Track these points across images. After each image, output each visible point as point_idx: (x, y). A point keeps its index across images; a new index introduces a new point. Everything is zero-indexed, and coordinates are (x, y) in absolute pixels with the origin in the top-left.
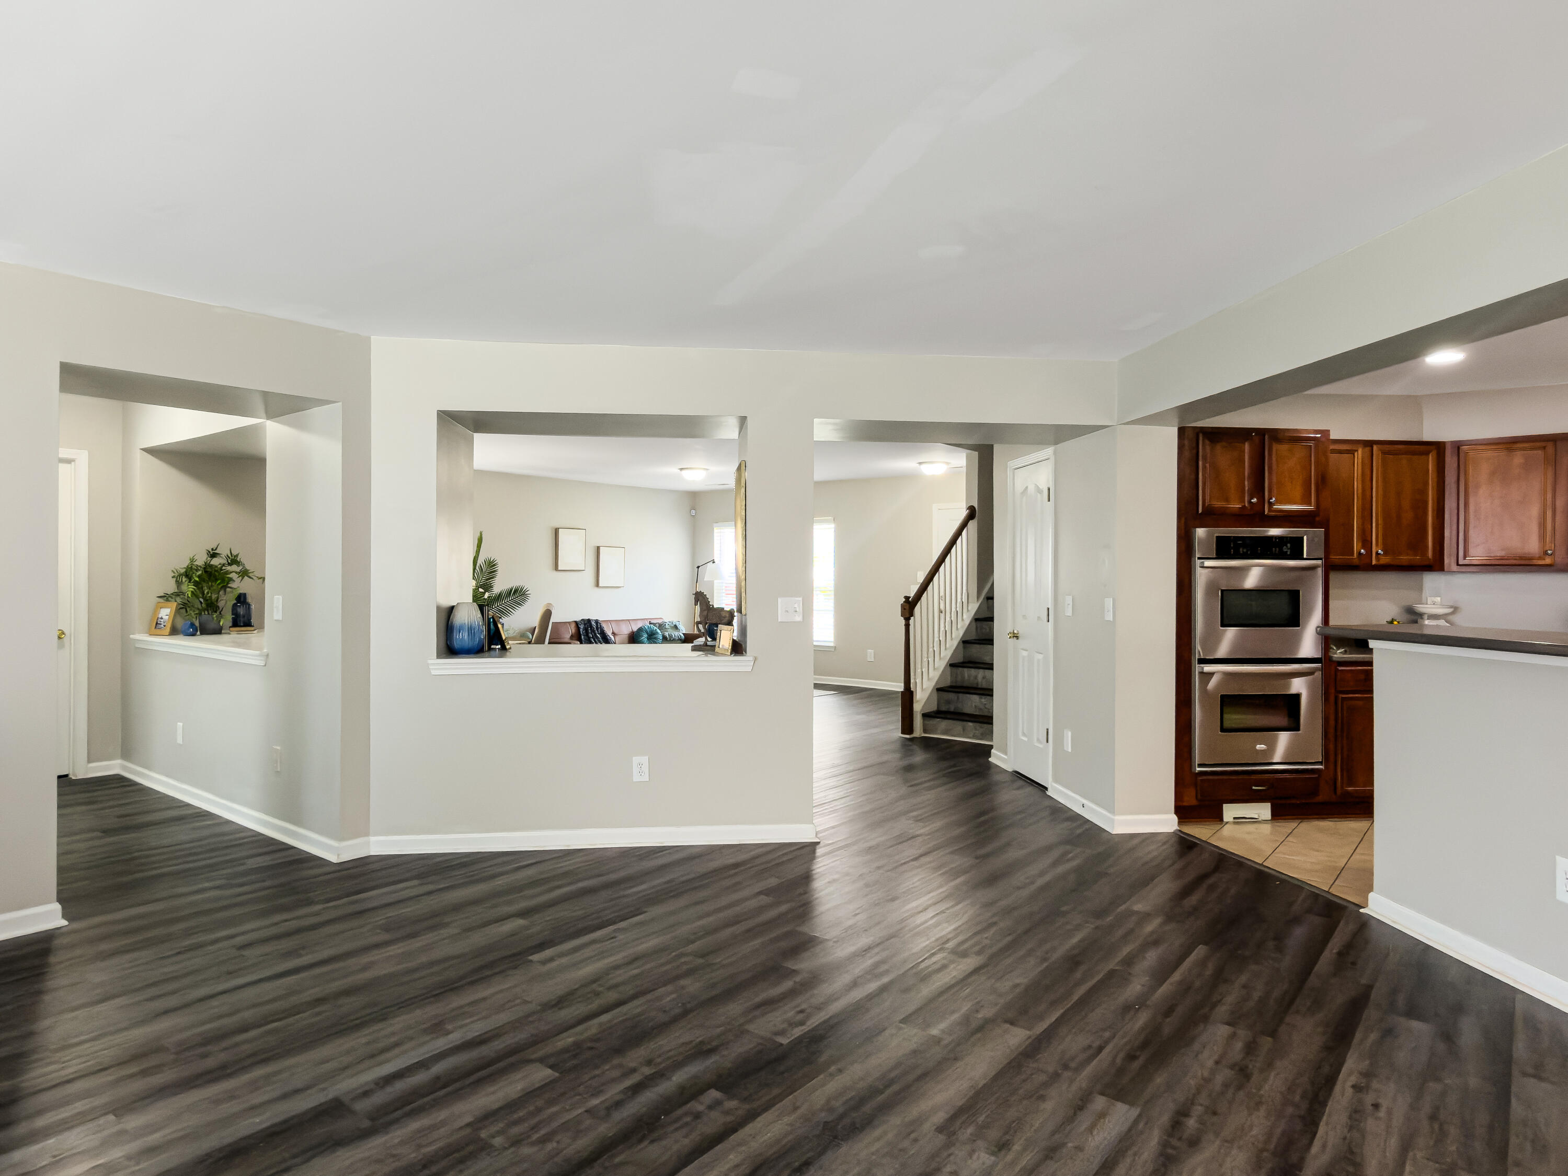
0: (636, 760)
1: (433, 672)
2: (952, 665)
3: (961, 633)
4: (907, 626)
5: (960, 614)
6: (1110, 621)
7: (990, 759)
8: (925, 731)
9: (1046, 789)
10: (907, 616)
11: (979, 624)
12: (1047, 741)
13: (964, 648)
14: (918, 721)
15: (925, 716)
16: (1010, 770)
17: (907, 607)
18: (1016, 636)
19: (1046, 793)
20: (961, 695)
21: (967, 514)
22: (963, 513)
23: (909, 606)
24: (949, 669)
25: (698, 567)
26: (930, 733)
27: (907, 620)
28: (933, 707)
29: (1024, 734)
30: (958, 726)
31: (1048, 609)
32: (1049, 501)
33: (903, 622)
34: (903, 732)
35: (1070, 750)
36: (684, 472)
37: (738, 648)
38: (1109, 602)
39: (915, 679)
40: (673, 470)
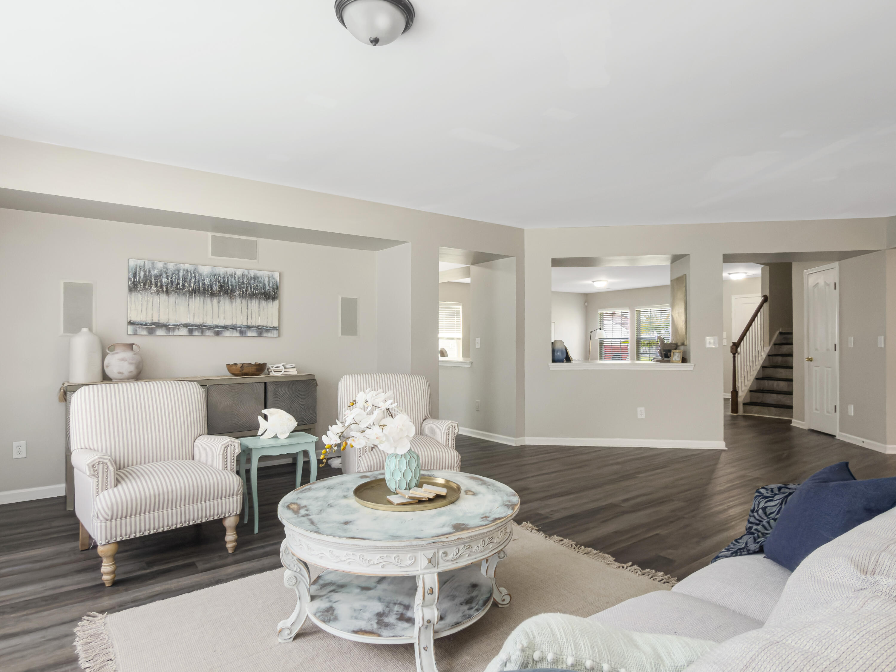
0: (639, 409)
1: (551, 369)
2: (757, 379)
3: (761, 362)
4: (734, 357)
5: (760, 352)
6: (882, 348)
7: (791, 424)
8: (744, 412)
9: (835, 436)
10: (735, 352)
11: (771, 357)
12: (835, 411)
13: (763, 370)
14: (741, 408)
15: (744, 404)
16: (807, 429)
17: (734, 347)
18: (810, 360)
19: (835, 439)
20: (765, 394)
21: (762, 300)
22: (760, 300)
23: (735, 347)
24: (755, 380)
25: (591, 332)
26: (748, 413)
27: (734, 354)
28: (748, 400)
29: (816, 409)
30: (765, 409)
31: (835, 345)
32: (835, 289)
33: (732, 355)
34: (732, 412)
35: (853, 414)
36: (595, 283)
37: (684, 360)
38: (881, 339)
39: (739, 385)
40: (590, 282)
